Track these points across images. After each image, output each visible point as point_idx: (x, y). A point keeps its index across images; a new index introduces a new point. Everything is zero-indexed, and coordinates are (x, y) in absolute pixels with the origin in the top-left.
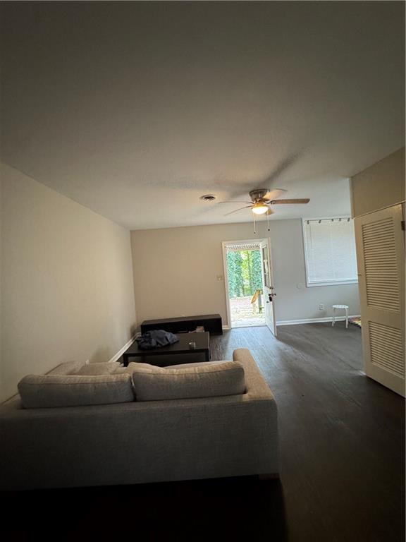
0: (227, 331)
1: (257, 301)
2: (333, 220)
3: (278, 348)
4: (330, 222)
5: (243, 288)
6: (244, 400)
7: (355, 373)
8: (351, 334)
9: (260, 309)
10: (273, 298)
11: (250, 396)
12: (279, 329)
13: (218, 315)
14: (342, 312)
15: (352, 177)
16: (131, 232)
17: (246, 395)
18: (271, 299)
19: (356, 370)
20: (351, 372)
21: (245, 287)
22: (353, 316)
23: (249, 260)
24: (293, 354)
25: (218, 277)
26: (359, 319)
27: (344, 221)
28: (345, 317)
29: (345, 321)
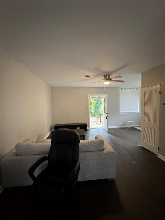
0: (89, 129)
1: (99, 119)
3: (109, 136)
4: (130, 90)
5: (91, 114)
6: (105, 152)
7: (137, 145)
8: (134, 132)
9: (100, 122)
10: (107, 117)
11: (106, 151)
12: (109, 129)
13: (85, 123)
14: (132, 124)
15: (142, 73)
16: (51, 87)
17: (105, 151)
18: (106, 118)
19: (137, 144)
20: (136, 145)
21: (92, 113)
22: (135, 126)
23: (94, 102)
24: (114, 138)
25: (86, 108)
26: (137, 127)
27: (135, 90)
28: (132, 126)
29: (132, 127)
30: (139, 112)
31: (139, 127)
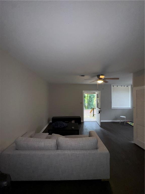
0: (83, 123)
1: (92, 112)
2: (122, 86)
3: (101, 130)
8: (126, 127)
9: (94, 115)
11: (100, 150)
12: (102, 123)
13: (80, 117)
15: (134, 73)
17: (98, 150)
18: (99, 113)
19: (130, 141)
21: (86, 106)
22: (127, 120)
23: (88, 96)
25: (81, 103)
26: (129, 121)
27: (126, 87)
28: (124, 120)
29: (124, 122)
30: (130, 107)
31: (130, 122)
